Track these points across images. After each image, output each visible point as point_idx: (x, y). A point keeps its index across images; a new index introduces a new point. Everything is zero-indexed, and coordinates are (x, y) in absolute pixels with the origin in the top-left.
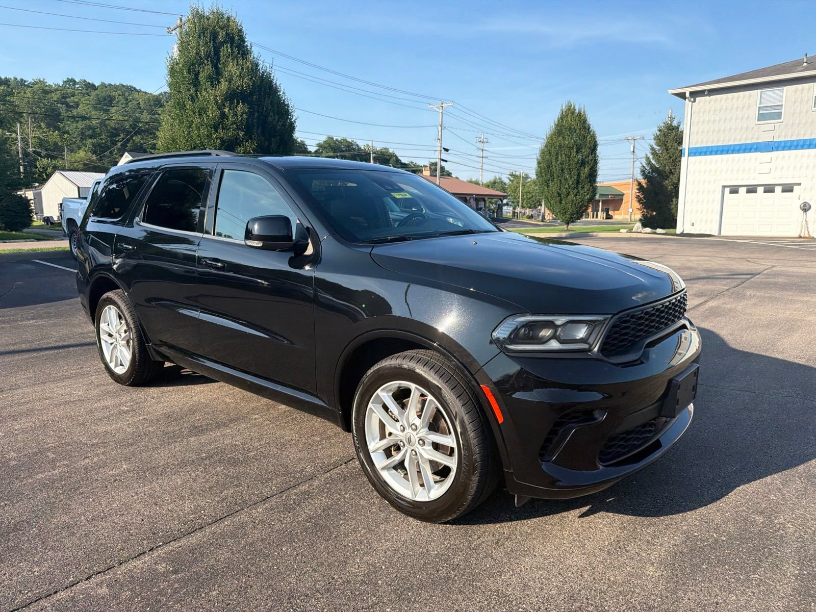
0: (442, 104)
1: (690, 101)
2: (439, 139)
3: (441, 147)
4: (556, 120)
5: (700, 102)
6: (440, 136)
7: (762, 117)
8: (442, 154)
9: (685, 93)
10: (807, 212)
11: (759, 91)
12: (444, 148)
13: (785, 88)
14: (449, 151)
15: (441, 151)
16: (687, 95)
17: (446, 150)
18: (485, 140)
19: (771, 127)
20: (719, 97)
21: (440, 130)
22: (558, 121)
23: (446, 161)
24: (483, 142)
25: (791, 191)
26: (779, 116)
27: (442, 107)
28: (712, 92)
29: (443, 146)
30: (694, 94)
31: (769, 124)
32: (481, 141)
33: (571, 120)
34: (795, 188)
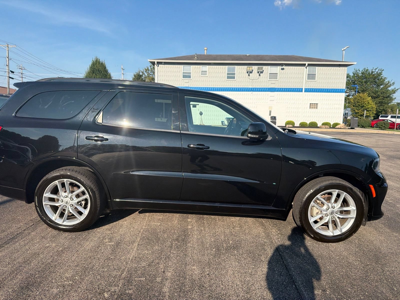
0: (8, 45)
1: (157, 66)
2: (7, 66)
3: (9, 70)
4: (90, 65)
5: (160, 67)
6: (8, 64)
7: (184, 77)
8: (10, 74)
9: (155, 62)
10: (202, 115)
11: (183, 66)
12: (11, 71)
13: (191, 66)
14: (14, 73)
15: (9, 72)
16: (156, 63)
17: (13, 72)
18: (23, 68)
19: (187, 81)
20: (168, 66)
21: (7, 60)
22: (92, 66)
23: (13, 79)
24: (22, 69)
25: (196, 107)
26: (190, 77)
27: (8, 47)
28: (165, 63)
29: (10, 70)
30: (159, 63)
31: (187, 80)
32: (20, 68)
33: (99, 66)
34: (197, 106)
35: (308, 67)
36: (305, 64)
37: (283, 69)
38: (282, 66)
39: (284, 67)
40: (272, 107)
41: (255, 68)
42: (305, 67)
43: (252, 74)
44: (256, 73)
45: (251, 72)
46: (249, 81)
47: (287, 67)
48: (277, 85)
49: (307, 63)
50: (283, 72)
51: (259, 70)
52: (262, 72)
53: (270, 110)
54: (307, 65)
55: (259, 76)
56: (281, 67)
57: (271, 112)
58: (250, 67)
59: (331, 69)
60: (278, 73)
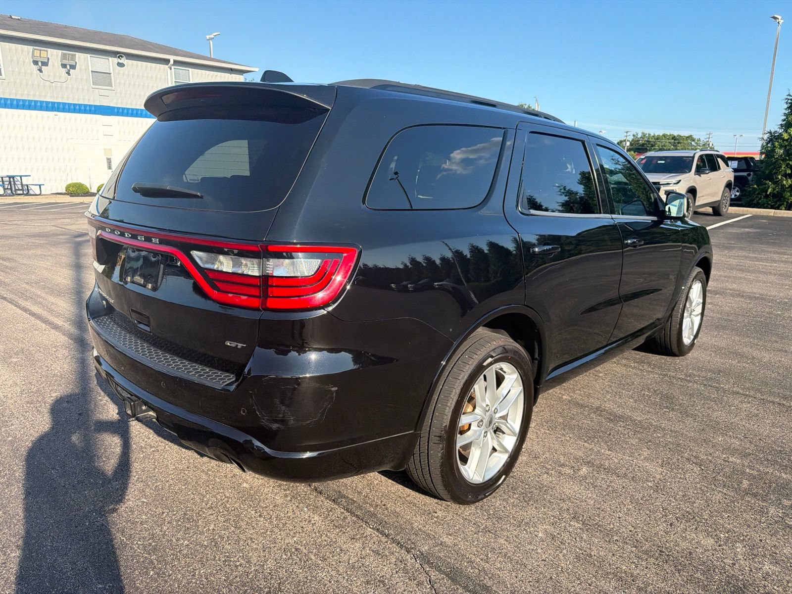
35: (173, 67)
36: (168, 61)
37: (121, 65)
38: (119, 57)
39: (123, 60)
40: (111, 149)
41: (55, 55)
42: (167, 66)
43: (47, 67)
44: (59, 68)
45: (45, 64)
46: (44, 86)
47: (130, 62)
48: (115, 101)
49: (172, 58)
50: (122, 72)
51: (65, 62)
52: (73, 67)
53: (109, 157)
54: (172, 62)
55: (67, 75)
56: (116, 60)
57: (110, 162)
58: (40, 50)
59: (216, 76)
60: (112, 72)
